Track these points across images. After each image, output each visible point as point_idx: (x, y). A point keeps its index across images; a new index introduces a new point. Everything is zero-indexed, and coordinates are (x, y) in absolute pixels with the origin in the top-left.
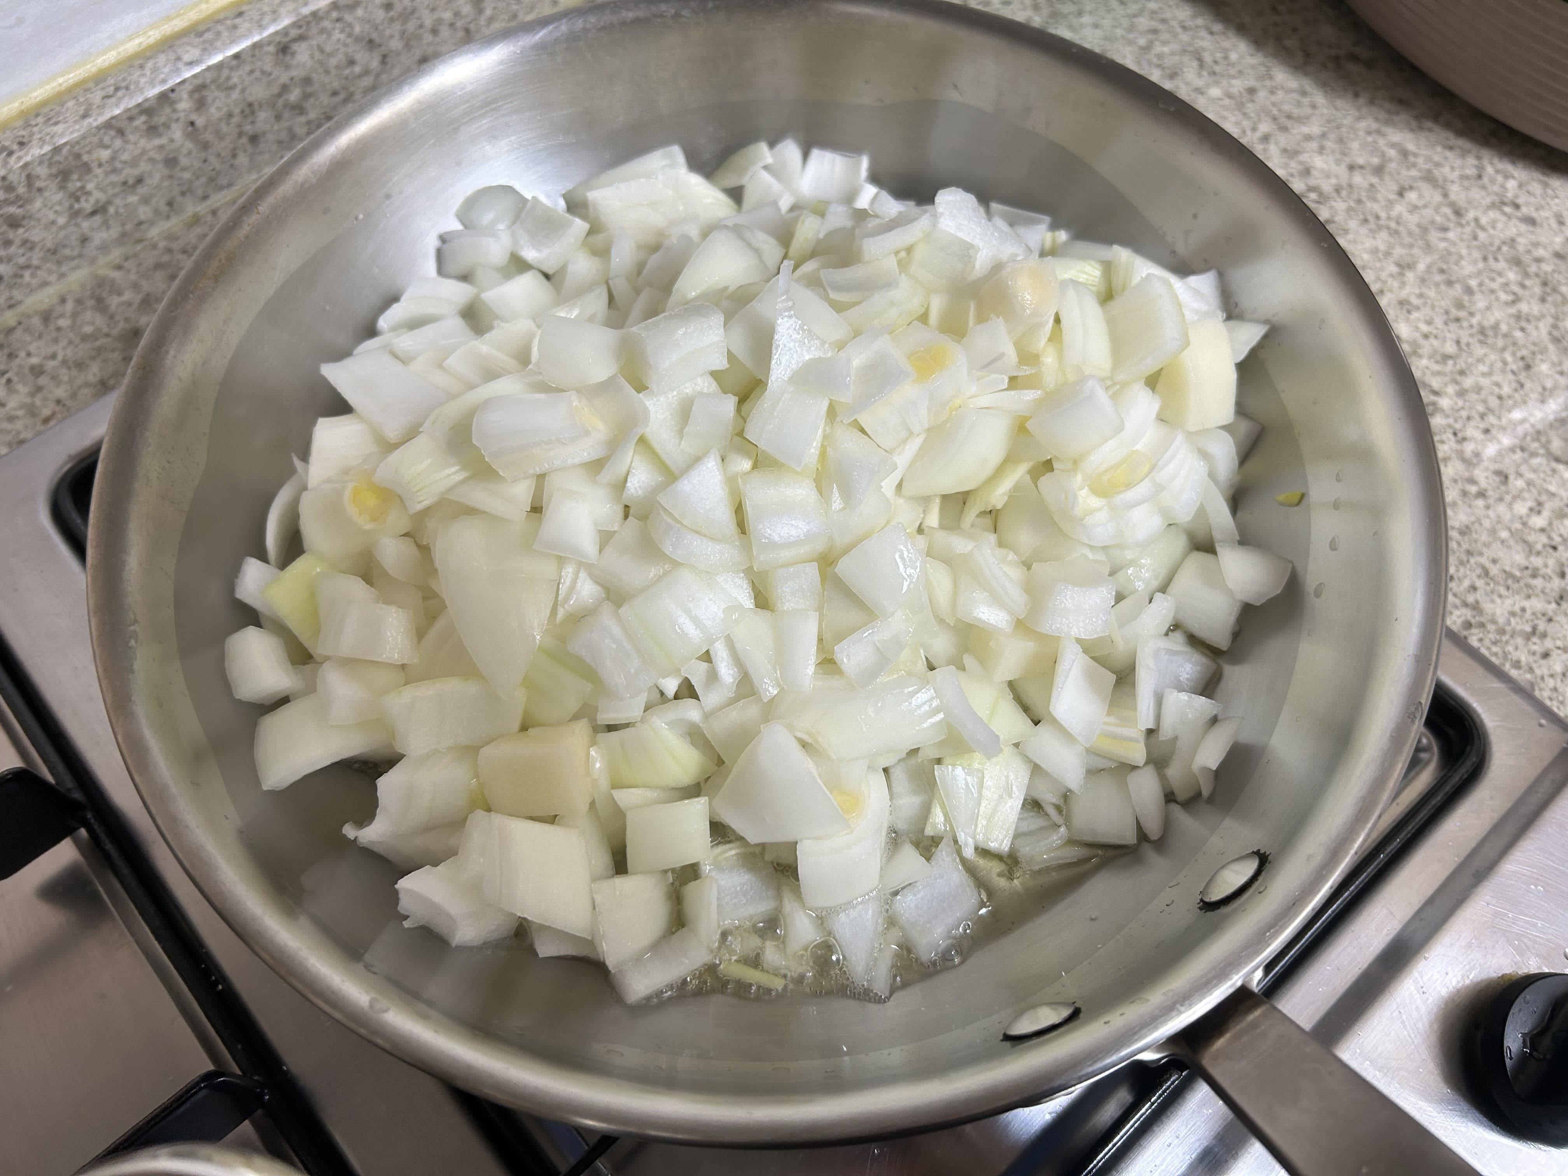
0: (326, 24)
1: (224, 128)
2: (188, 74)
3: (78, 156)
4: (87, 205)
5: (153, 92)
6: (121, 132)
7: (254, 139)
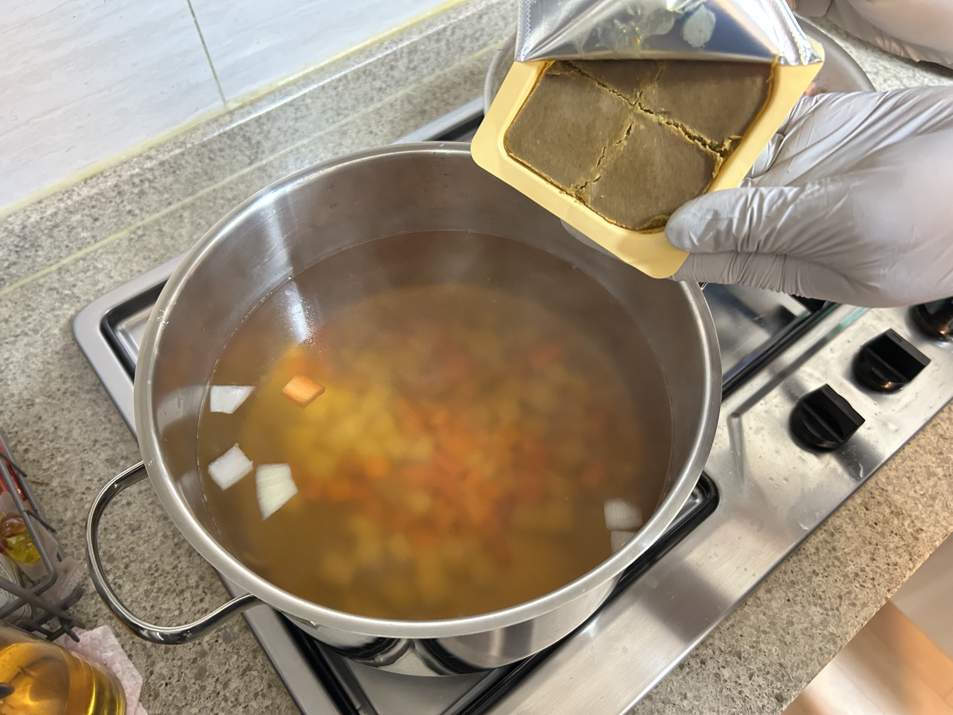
0: (495, 9)
1: (456, 44)
2: (452, 21)
3: (416, 47)
4: (412, 66)
5: (441, 26)
6: (430, 40)
7: (463, 49)
